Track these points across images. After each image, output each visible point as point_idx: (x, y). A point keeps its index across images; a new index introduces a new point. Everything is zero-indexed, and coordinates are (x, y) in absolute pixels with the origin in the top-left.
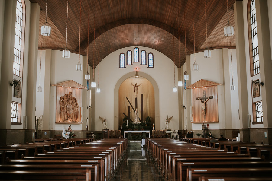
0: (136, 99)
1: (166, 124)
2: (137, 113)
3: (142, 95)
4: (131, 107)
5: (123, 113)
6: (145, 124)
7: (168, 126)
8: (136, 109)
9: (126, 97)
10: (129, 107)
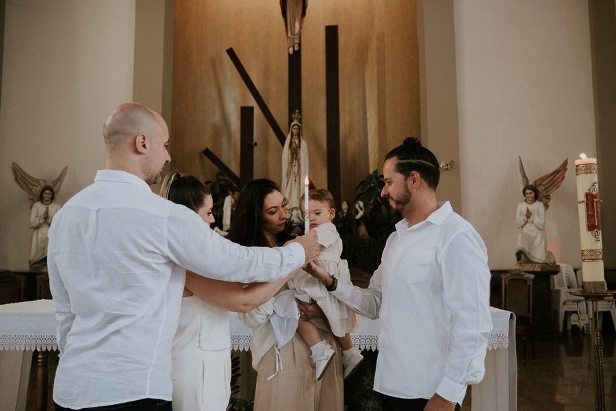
0: (295, 60)
1: (520, 219)
2: (295, 152)
3: (332, 33)
4: (257, 111)
5: (207, 153)
6: (358, 222)
7: (545, 237)
8: (291, 120)
9: (231, 52)
10: (246, 113)
